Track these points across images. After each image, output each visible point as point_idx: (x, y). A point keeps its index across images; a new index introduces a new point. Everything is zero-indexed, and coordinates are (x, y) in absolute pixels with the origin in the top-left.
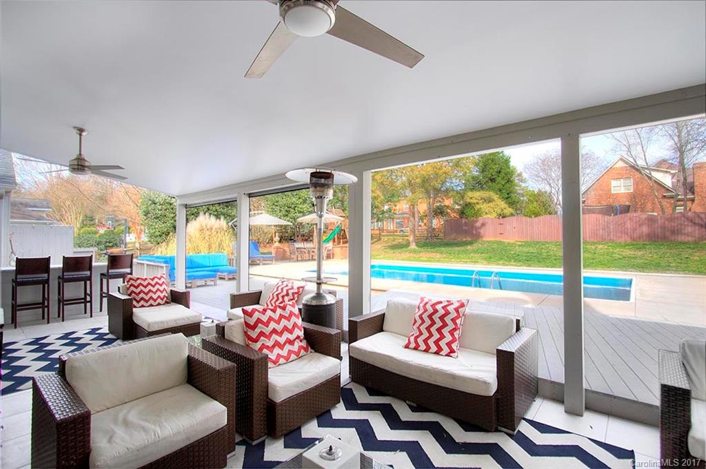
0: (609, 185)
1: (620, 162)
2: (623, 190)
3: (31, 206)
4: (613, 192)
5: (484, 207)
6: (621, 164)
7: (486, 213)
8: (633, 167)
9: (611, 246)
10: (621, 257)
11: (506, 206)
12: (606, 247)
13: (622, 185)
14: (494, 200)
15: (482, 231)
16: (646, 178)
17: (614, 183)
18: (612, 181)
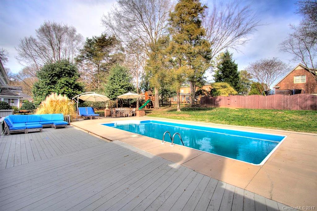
0: (293, 79)
1: (299, 67)
2: (300, 82)
3: (13, 90)
4: (295, 83)
5: (222, 90)
6: (300, 68)
7: (223, 94)
8: (305, 69)
9: (286, 112)
10: (288, 119)
11: (233, 90)
12: (283, 113)
13: (300, 79)
14: (227, 87)
15: (219, 103)
16: (313, 75)
17: (295, 78)
18: (294, 77)
